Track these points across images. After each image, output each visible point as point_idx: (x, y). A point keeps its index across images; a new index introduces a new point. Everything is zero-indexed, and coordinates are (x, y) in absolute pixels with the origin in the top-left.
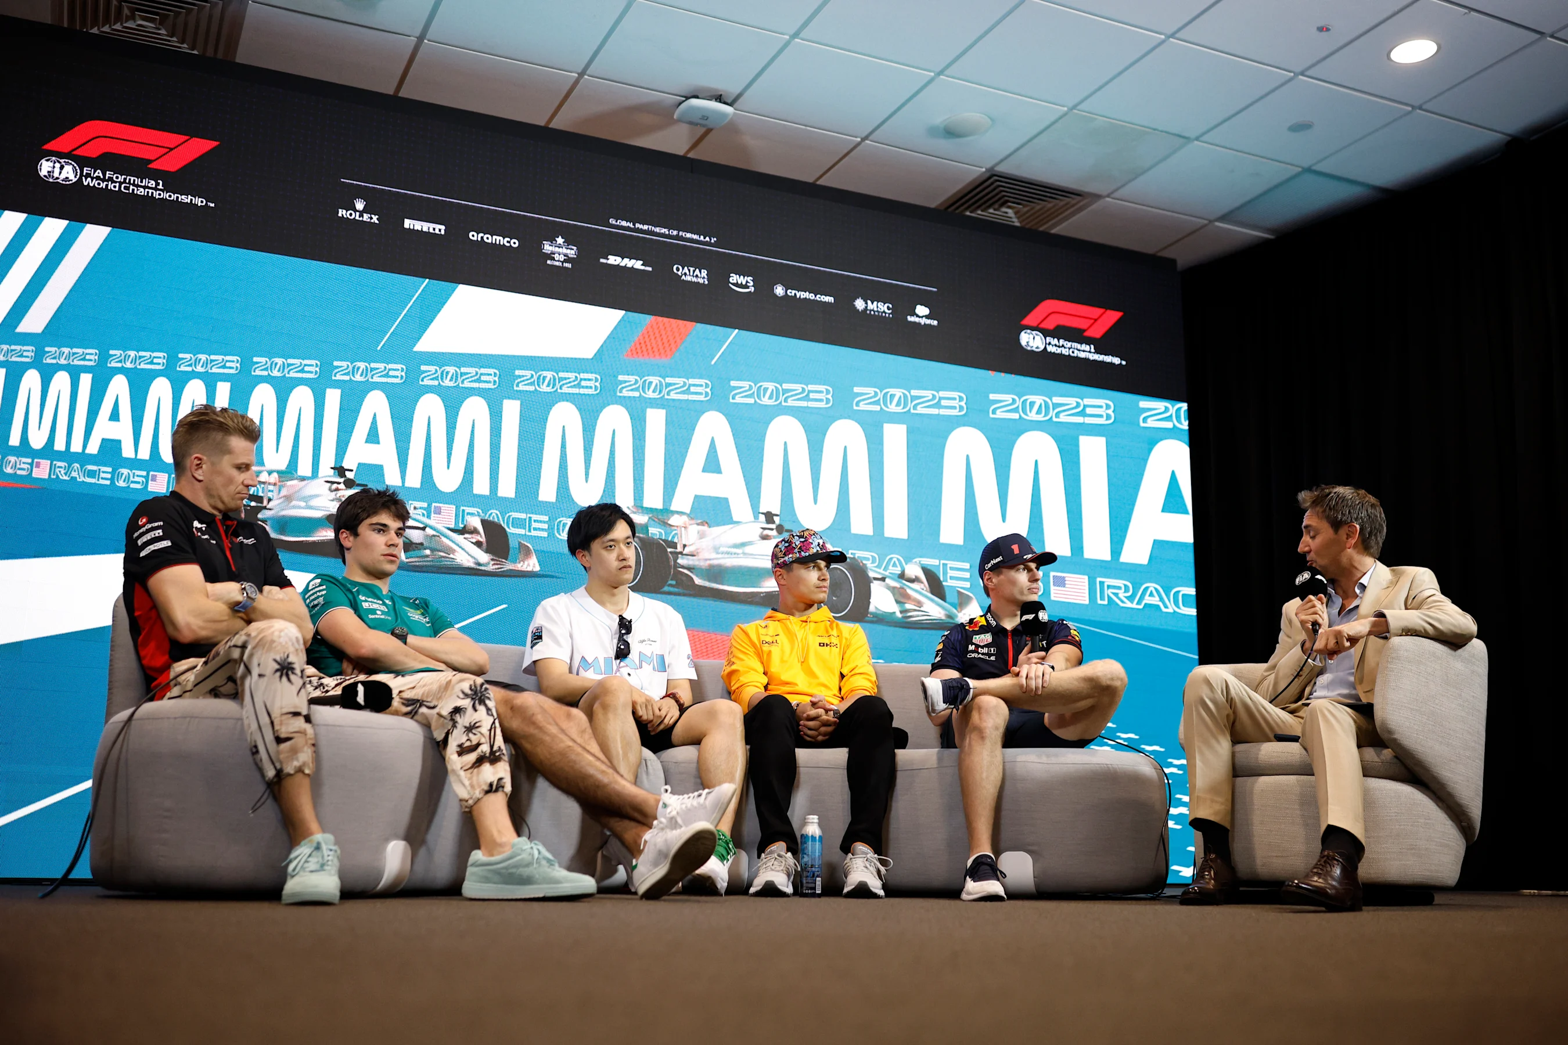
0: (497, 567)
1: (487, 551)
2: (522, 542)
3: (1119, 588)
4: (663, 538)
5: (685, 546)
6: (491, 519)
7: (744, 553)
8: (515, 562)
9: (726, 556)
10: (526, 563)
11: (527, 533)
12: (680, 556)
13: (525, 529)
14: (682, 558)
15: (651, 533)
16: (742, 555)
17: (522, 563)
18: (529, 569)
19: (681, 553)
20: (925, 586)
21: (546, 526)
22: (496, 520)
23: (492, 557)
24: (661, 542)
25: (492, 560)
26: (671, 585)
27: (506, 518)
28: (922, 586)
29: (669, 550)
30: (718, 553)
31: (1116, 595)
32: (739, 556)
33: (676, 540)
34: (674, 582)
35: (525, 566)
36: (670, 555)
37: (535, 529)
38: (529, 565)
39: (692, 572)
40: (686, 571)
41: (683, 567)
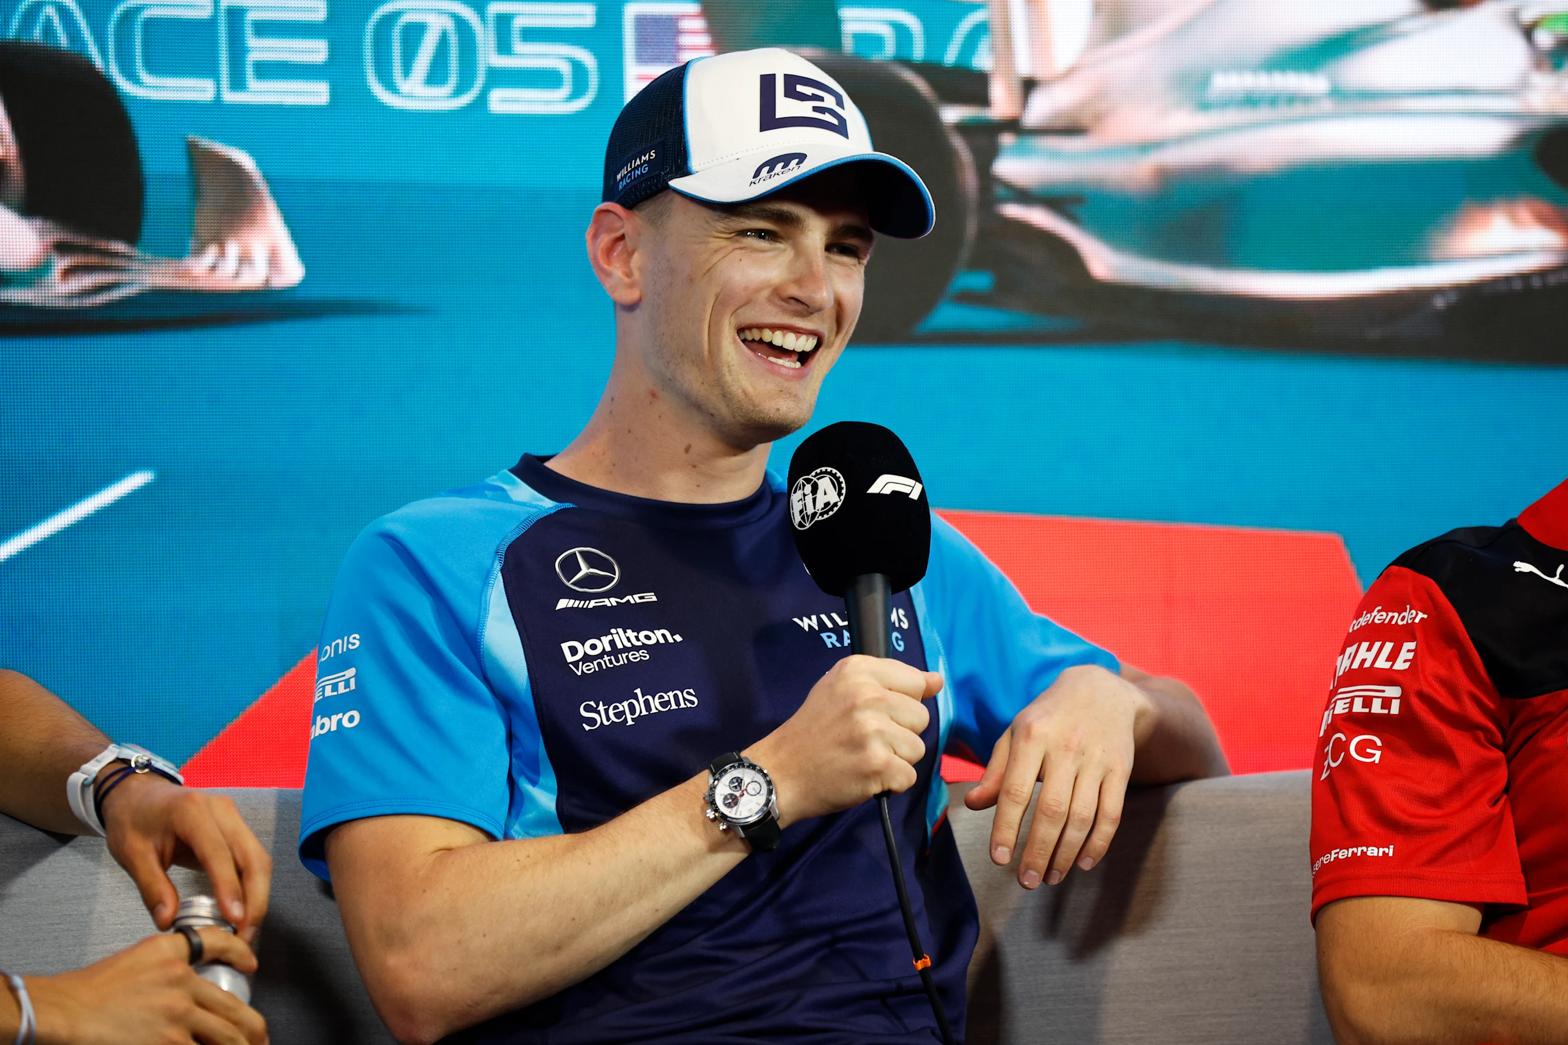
0: (88, 281)
1: (28, 209)
2: (205, 143)
4: (918, 53)
5: (1029, 85)
6: (37, 34)
7: (1337, 93)
8: (176, 251)
9: (1246, 115)
10: (233, 249)
11: (230, 97)
12: (1007, 140)
13: (213, 74)
14: (1021, 152)
15: (858, 37)
16: (1327, 106)
17: (212, 252)
18: (253, 278)
19: (1013, 125)
21: (316, 51)
22: (63, 40)
23: (57, 236)
24: (909, 76)
25: (62, 248)
26: (968, 298)
27: (111, 28)
29: (951, 115)
30: (1205, 106)
32: (1312, 109)
33: (983, 60)
34: (979, 281)
35: (230, 264)
36: (958, 143)
37: (266, 70)
38: (245, 259)
39: (1072, 218)
40: (1039, 217)
41: (1024, 196)
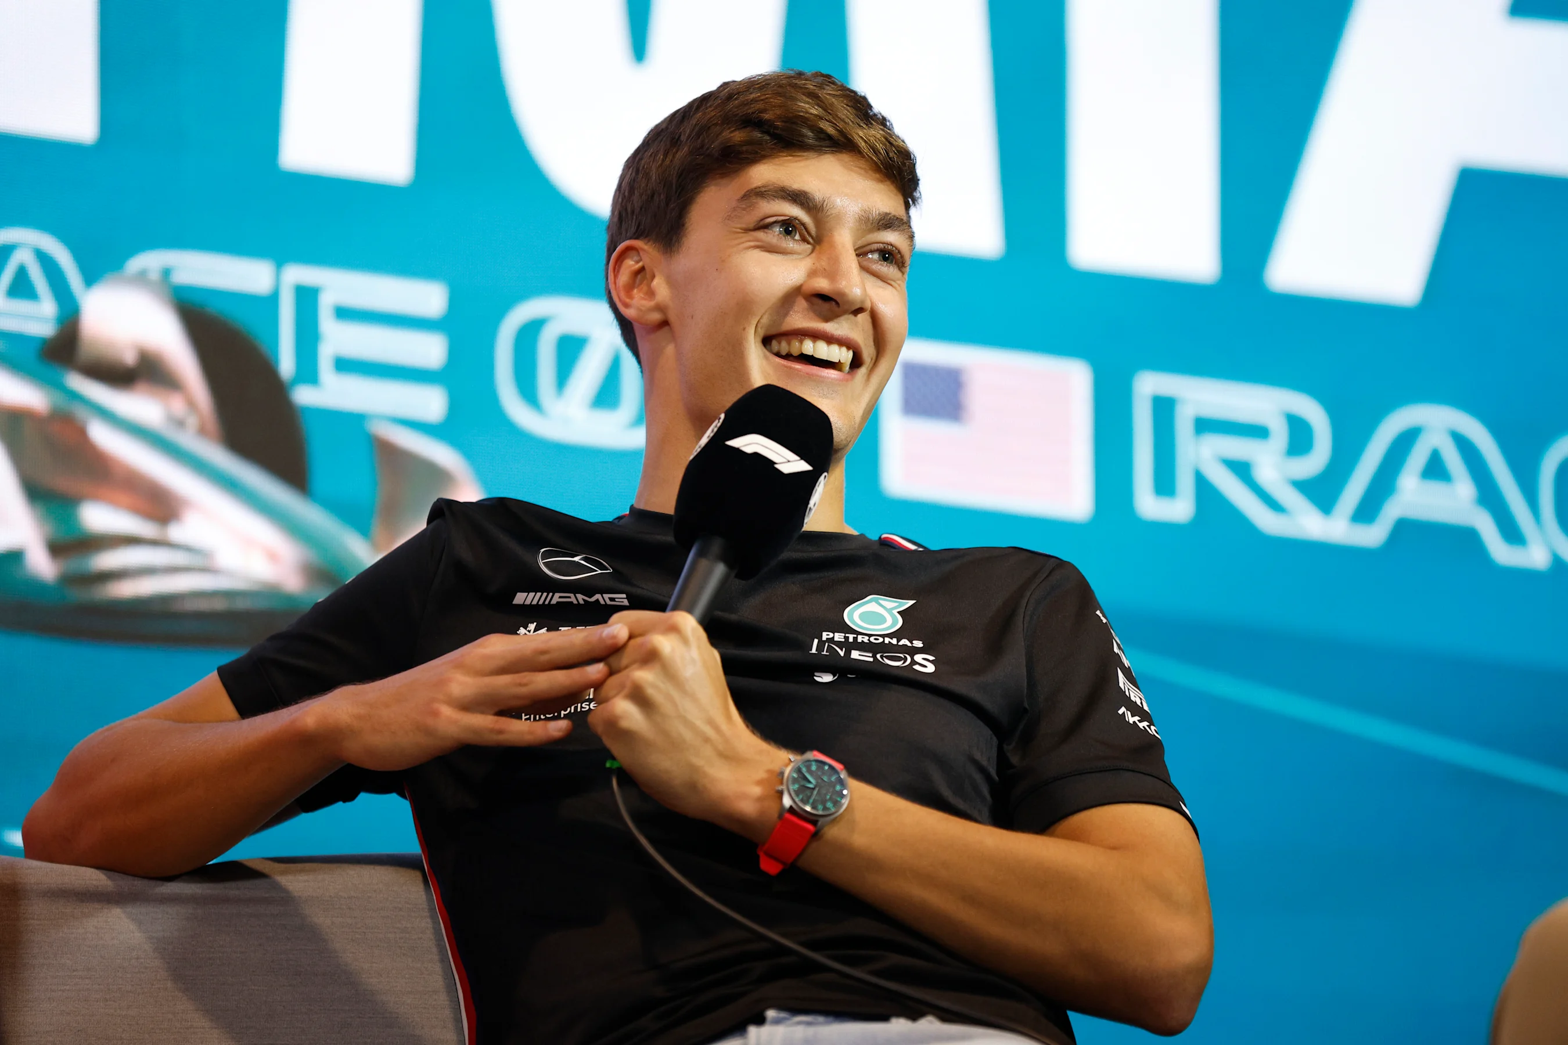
3: (1258, 432)
20: (191, 404)
28: (177, 405)
31: (1242, 470)
